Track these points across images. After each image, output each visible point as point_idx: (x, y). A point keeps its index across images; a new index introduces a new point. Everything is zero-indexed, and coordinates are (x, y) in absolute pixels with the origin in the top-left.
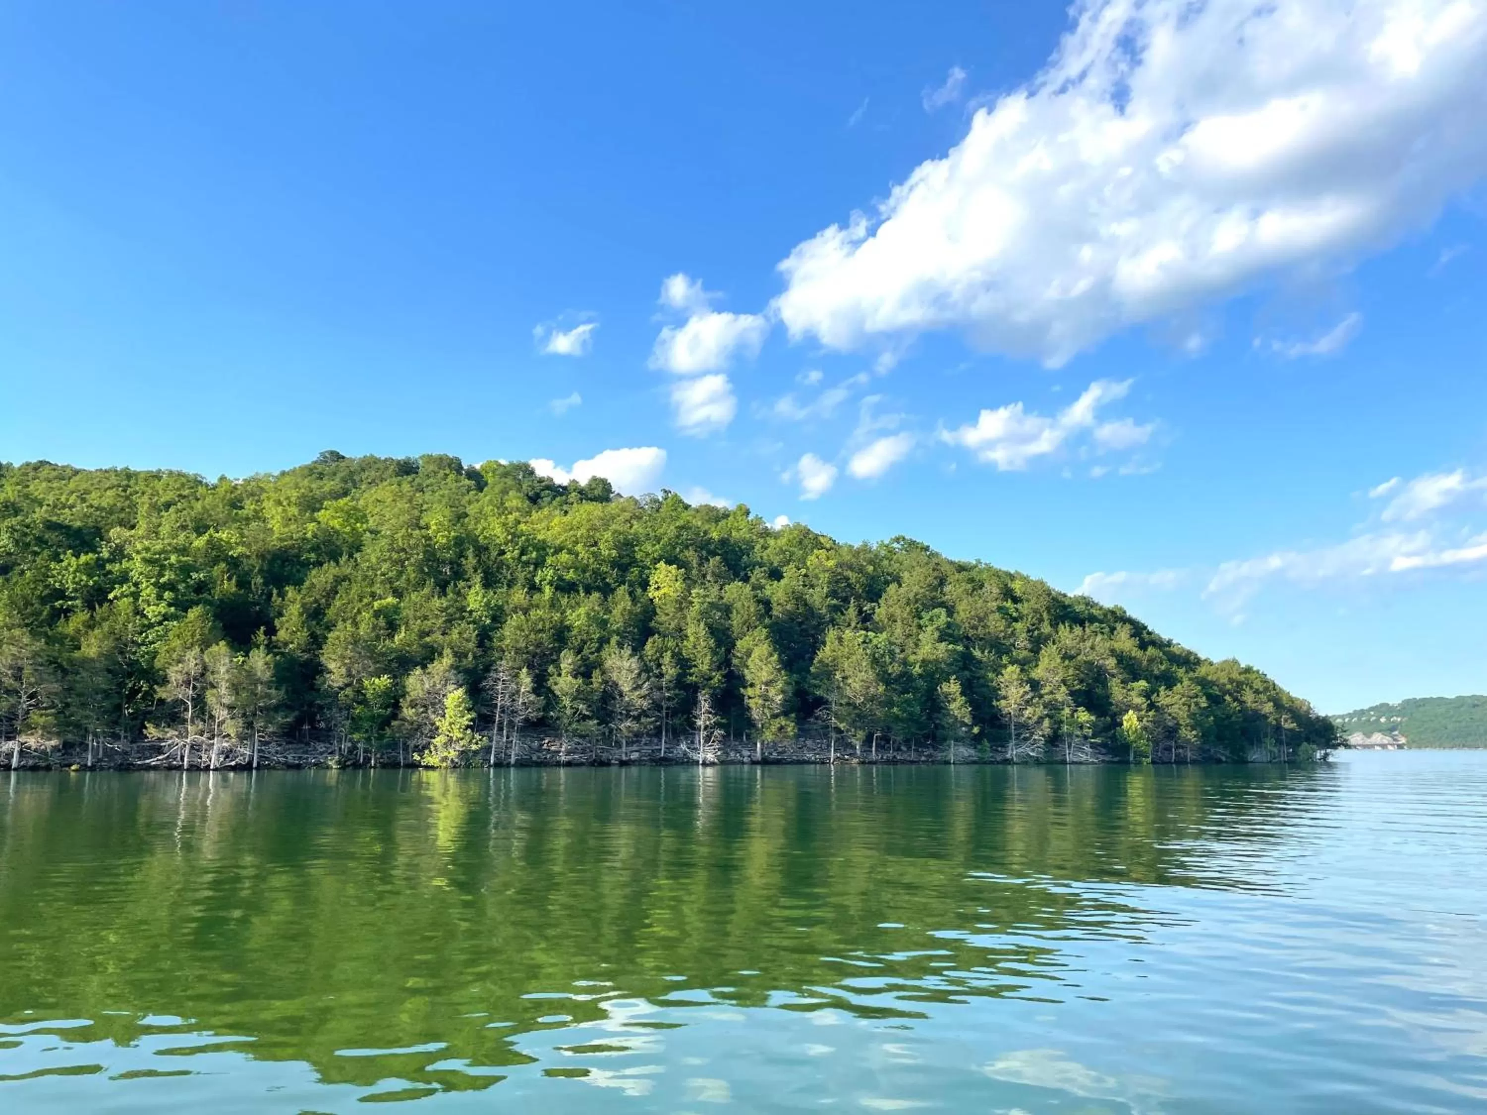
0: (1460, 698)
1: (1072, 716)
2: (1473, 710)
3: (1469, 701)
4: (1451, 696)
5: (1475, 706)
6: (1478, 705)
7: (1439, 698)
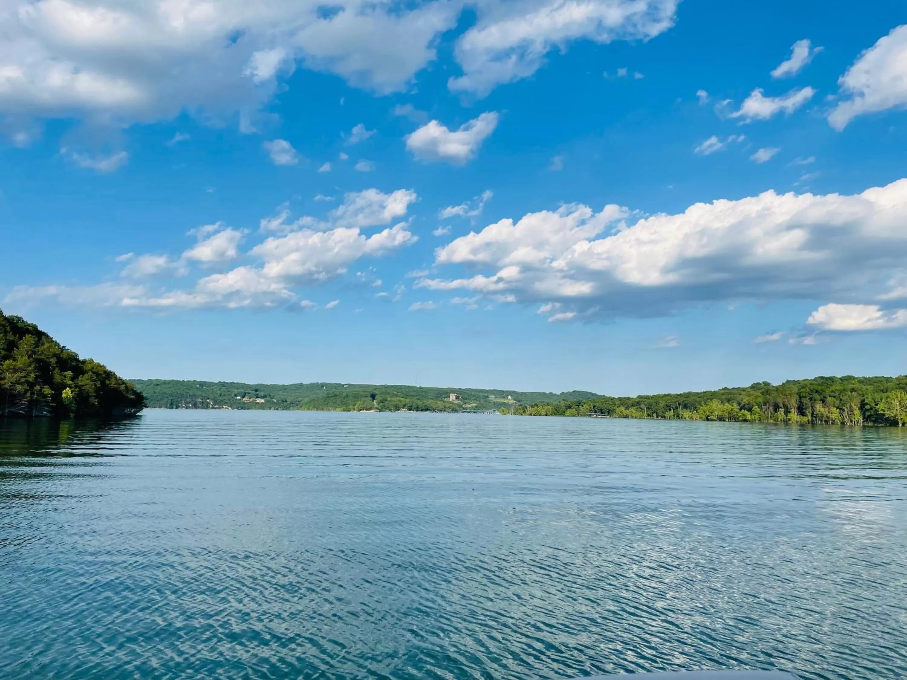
0: (150, 380)
1: (41, 390)
2: (156, 387)
3: (154, 382)
4: (145, 379)
5: (157, 385)
6: (158, 385)
7: (138, 380)
